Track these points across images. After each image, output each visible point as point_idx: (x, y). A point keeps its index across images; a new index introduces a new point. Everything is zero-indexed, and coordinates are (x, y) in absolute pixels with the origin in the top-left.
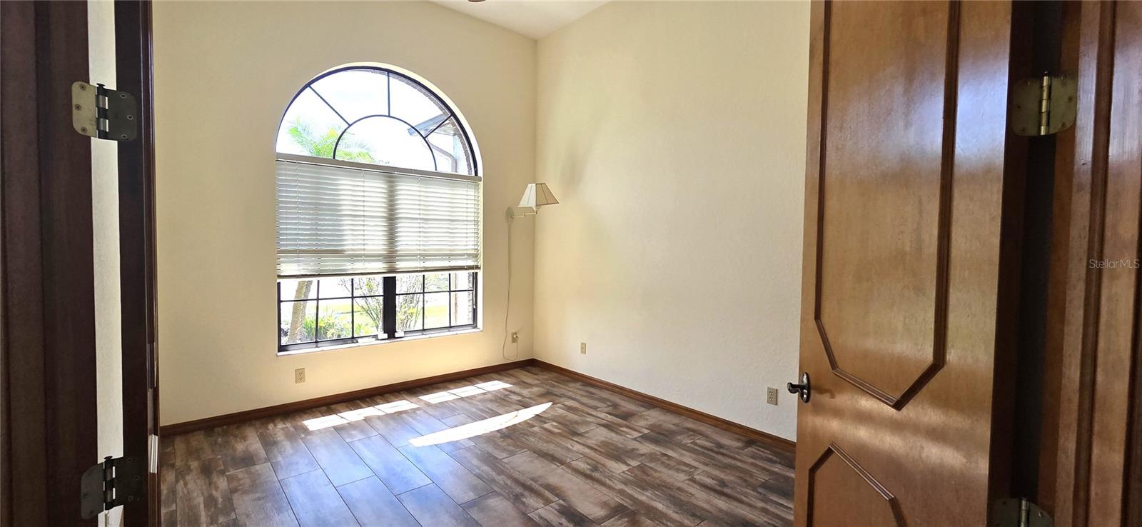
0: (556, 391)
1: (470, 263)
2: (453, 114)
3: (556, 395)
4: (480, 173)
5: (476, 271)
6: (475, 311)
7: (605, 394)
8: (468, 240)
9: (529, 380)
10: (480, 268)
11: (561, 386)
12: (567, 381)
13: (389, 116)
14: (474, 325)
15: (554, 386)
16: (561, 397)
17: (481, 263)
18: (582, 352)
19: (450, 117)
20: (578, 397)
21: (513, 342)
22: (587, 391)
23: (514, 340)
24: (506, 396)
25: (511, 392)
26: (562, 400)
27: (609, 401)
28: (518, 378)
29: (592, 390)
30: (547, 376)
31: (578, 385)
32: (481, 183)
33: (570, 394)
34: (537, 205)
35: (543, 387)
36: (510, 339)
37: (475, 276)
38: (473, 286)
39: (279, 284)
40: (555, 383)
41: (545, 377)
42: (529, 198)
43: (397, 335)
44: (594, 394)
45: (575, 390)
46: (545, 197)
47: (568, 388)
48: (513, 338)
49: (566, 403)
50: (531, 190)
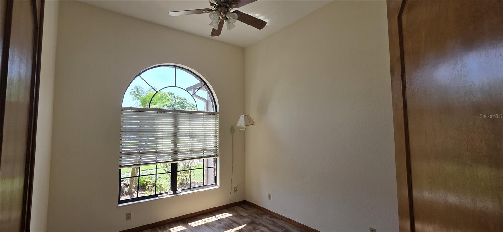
0: (257, 221)
1: (213, 154)
2: (205, 84)
3: (257, 224)
4: (218, 110)
5: (216, 157)
6: (216, 178)
7: (281, 223)
8: (212, 143)
9: (243, 214)
10: (218, 156)
11: (259, 217)
12: (262, 214)
13: (175, 87)
14: (216, 185)
15: (255, 218)
16: (259, 225)
17: (218, 154)
18: (269, 199)
19: (204, 85)
20: (268, 225)
21: (235, 192)
22: (272, 221)
23: (235, 191)
24: (231, 224)
25: (234, 222)
26: (260, 227)
27: (284, 227)
28: (237, 212)
29: (275, 220)
30: (252, 210)
31: (268, 217)
32: (219, 115)
33: (263, 223)
34: (245, 126)
35: (250, 218)
36: (233, 190)
37: (216, 160)
38: (215, 164)
39: (120, 170)
40: (256, 216)
41: (251, 211)
42: (241, 122)
43: (177, 192)
44: (276, 223)
45: (266, 220)
46: (249, 122)
47: (263, 219)
48: (235, 190)
49: (262, 229)
50: (242, 118)
